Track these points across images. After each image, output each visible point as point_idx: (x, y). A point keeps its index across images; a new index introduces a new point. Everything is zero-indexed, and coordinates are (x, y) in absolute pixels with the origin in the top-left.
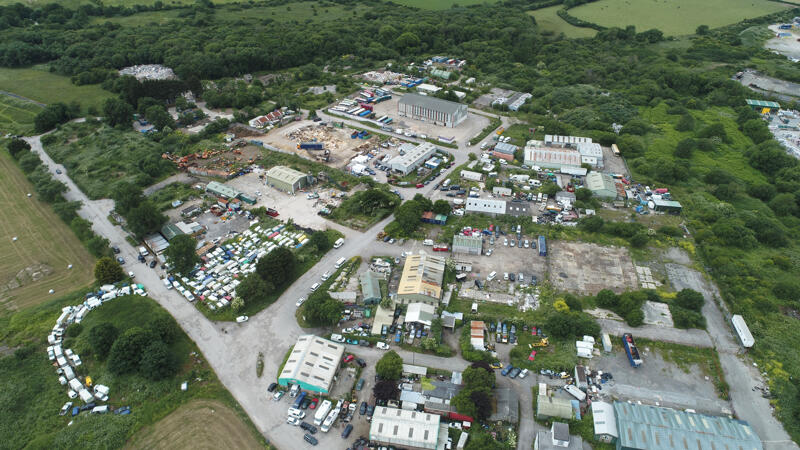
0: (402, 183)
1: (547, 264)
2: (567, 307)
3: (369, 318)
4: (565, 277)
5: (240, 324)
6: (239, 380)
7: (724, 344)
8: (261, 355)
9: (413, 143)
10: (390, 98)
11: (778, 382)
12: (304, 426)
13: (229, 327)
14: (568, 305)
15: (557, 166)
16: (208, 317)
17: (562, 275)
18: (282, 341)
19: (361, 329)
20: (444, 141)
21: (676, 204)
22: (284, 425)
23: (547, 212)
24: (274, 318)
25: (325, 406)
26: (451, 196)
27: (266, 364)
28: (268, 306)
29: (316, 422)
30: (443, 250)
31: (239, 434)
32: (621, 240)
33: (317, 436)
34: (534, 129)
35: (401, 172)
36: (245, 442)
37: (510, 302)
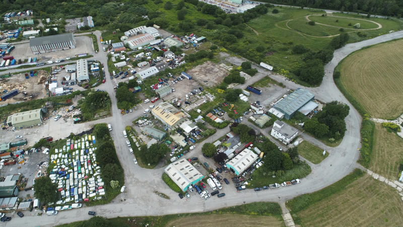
0: (94, 85)
1: (196, 81)
2: (223, 91)
3: (171, 143)
4: (207, 82)
5: (125, 192)
6: (164, 208)
7: (267, 73)
8: (156, 192)
9: (69, 64)
10: (14, 48)
11: (288, 74)
12: (213, 194)
13: (122, 197)
14: (223, 89)
15: (147, 43)
16: (104, 204)
17: (205, 81)
18: (154, 180)
19: (176, 149)
20: (83, 56)
21: (203, 38)
22: (206, 202)
23: (168, 63)
24: (135, 177)
25: (210, 181)
26: (123, 78)
27: (163, 193)
28: (124, 175)
29: (214, 189)
30: (156, 100)
31: (197, 221)
32: (205, 59)
33: (220, 192)
34: (115, 32)
35: (85, 80)
36: (203, 221)
37: (204, 101)
